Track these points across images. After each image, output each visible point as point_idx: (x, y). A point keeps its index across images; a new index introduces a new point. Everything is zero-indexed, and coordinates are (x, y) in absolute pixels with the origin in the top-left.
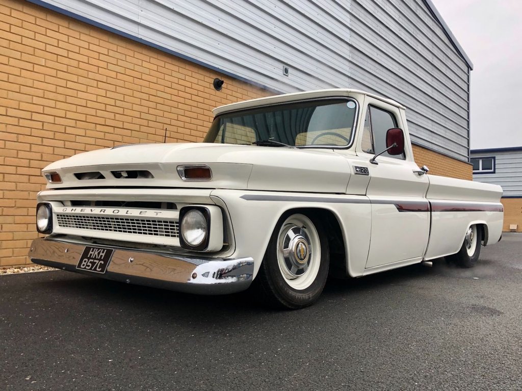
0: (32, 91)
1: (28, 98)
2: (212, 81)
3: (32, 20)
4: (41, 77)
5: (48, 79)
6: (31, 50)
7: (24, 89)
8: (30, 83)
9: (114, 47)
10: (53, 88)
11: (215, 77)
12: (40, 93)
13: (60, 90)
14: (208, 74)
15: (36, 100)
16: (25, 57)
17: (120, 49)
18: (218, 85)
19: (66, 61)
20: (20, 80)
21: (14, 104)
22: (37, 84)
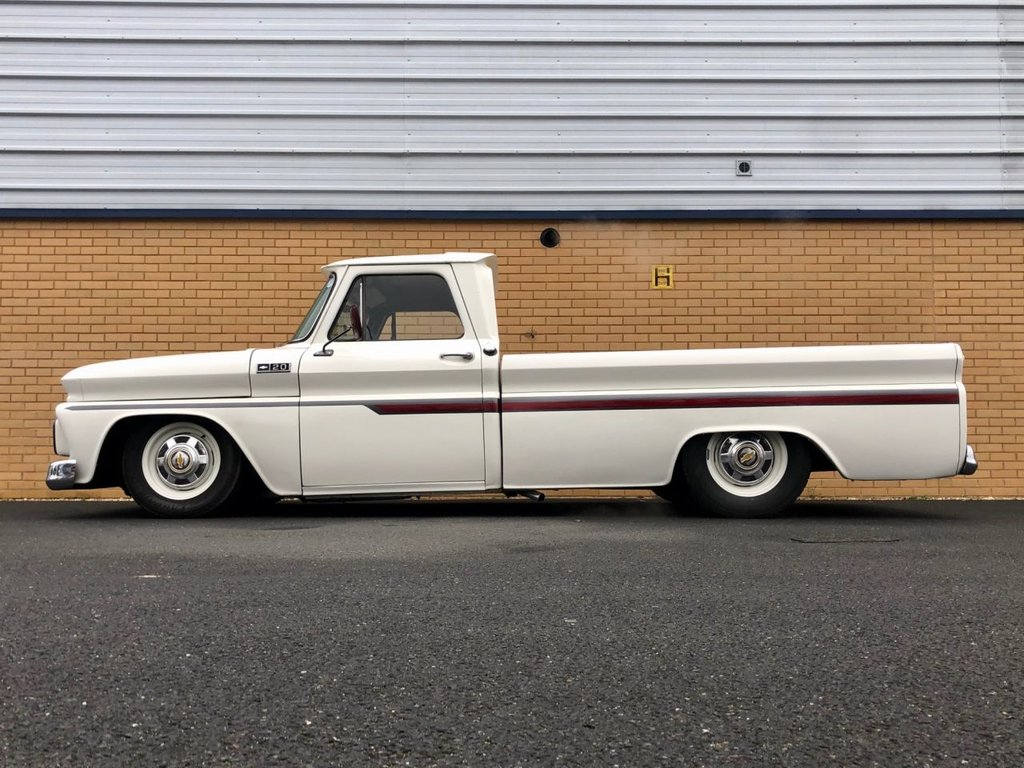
0: (261, 311)
1: (257, 320)
2: (539, 235)
3: (259, 234)
4: (271, 294)
5: (279, 294)
6: (258, 268)
7: (253, 311)
8: (258, 303)
9: (362, 235)
10: (284, 303)
11: (543, 228)
12: (270, 311)
13: (293, 303)
14: (528, 228)
15: (266, 320)
16: (254, 276)
17: (371, 235)
18: (549, 239)
19: (299, 268)
20: (249, 303)
21: (243, 329)
22: (267, 302)
